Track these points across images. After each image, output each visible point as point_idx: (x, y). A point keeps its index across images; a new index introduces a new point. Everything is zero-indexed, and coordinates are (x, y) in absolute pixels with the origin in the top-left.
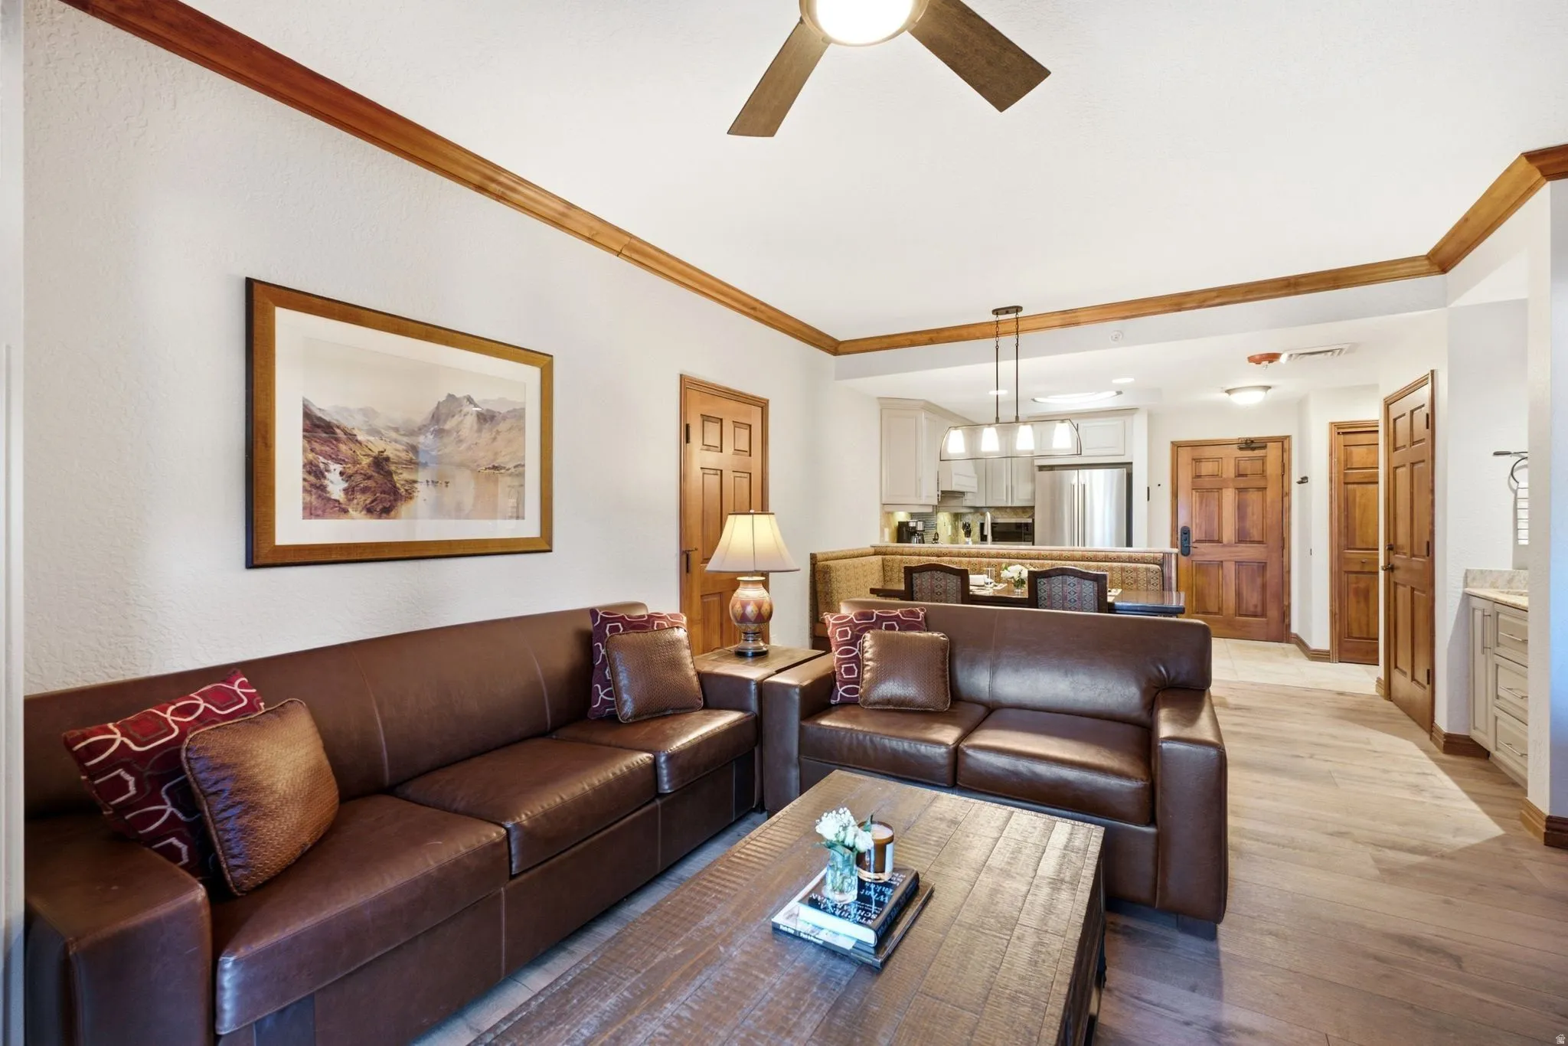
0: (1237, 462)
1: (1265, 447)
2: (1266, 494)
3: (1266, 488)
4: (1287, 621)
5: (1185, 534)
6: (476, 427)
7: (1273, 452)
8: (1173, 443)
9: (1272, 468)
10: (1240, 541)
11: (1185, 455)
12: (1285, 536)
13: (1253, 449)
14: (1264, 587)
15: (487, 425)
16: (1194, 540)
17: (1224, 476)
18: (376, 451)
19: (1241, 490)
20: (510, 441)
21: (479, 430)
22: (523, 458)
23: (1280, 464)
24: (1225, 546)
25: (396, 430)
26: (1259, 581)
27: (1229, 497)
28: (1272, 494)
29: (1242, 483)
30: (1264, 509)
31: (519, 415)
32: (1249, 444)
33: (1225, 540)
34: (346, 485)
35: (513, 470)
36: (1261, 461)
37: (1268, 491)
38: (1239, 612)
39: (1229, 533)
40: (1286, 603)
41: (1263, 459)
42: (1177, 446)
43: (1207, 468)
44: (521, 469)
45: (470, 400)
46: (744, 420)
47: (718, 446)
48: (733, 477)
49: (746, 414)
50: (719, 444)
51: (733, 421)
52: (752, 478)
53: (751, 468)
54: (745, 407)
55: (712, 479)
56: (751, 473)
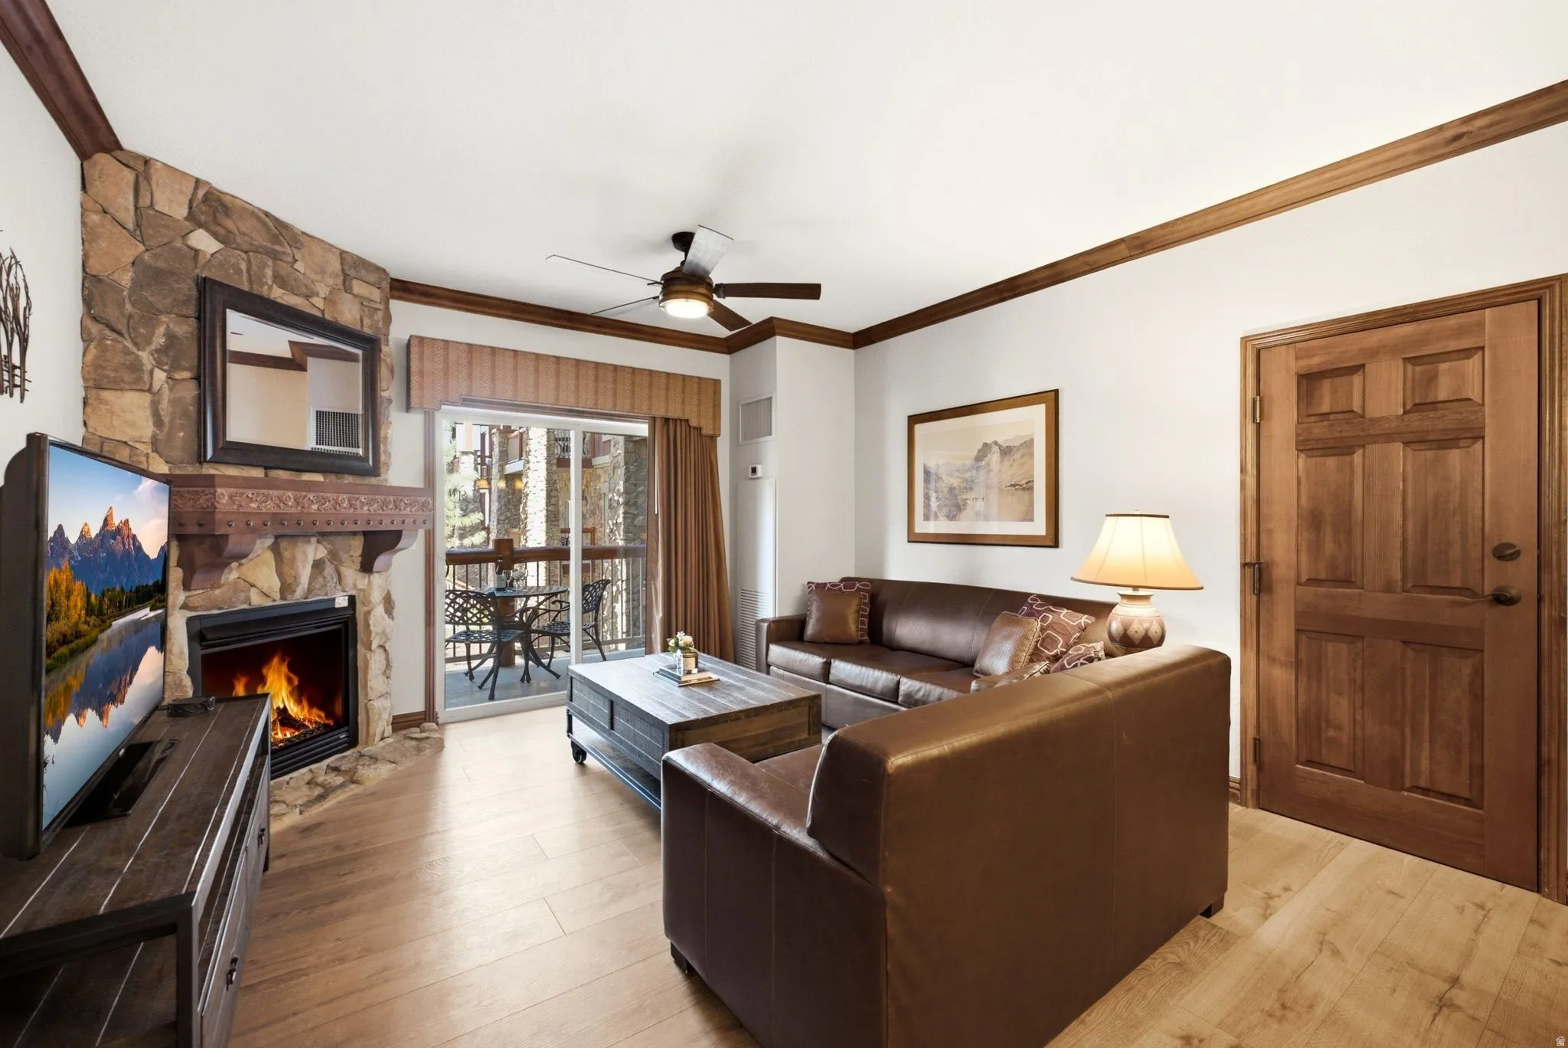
6: (999, 460)
15: (1006, 458)
18: (950, 483)
20: (1023, 465)
21: (1002, 461)
22: (1033, 476)
25: (958, 471)
31: (1029, 444)
34: (938, 503)
35: (1025, 486)
44: (1030, 484)
45: (996, 443)
46: (1453, 345)
47: (1355, 409)
48: (1403, 451)
49: (1460, 332)
50: (1356, 407)
51: (1405, 360)
52: (1486, 446)
53: (1483, 428)
54: (1453, 321)
55: (1331, 462)
56: (1483, 438)
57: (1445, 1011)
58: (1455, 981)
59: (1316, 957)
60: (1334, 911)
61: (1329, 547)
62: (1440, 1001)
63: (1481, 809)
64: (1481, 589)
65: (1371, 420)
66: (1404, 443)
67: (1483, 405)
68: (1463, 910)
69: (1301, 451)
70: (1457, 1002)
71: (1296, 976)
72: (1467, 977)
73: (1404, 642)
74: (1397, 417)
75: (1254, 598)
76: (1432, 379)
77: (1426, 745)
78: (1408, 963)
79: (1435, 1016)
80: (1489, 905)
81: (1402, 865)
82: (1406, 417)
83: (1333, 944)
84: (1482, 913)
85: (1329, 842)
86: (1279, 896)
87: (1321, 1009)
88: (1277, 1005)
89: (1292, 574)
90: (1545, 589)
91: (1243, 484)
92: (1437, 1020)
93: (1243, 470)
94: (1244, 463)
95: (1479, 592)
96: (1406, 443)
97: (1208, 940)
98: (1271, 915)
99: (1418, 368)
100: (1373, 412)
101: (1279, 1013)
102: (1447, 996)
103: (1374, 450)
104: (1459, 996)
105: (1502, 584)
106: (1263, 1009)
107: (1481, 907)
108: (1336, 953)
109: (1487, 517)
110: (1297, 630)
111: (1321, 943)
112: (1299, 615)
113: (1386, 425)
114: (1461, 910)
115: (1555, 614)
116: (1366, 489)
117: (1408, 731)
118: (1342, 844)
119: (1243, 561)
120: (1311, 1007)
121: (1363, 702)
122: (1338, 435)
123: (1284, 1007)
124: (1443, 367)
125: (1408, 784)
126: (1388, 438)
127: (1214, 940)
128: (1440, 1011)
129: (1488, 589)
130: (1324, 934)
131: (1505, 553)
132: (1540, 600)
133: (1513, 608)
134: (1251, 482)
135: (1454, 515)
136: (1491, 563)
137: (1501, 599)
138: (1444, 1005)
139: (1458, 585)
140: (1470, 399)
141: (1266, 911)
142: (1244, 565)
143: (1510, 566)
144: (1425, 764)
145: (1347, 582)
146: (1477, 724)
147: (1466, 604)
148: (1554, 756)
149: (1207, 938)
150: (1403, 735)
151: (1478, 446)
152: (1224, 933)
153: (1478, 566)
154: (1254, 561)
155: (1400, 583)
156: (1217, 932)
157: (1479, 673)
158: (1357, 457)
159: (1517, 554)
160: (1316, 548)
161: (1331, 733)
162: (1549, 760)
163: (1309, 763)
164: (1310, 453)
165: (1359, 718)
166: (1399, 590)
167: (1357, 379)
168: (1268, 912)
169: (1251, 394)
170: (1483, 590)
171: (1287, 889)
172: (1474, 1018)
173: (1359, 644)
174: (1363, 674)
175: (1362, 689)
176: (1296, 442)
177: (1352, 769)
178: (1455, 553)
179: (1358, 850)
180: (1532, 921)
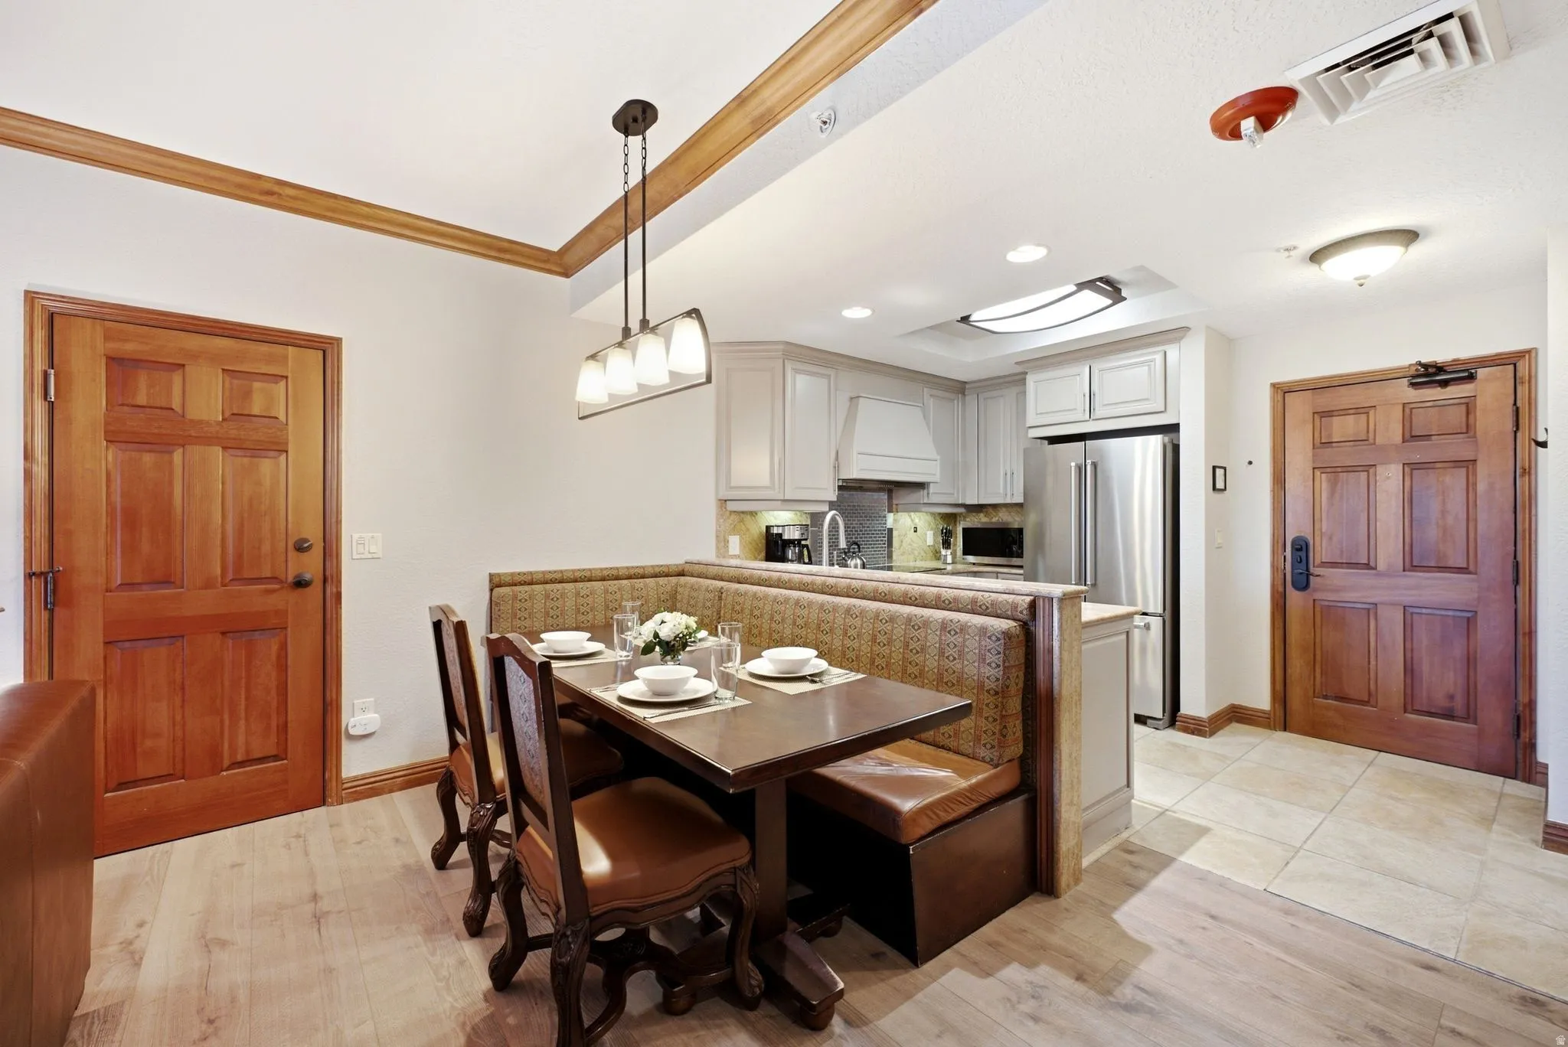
0: (1407, 411)
1: (1471, 377)
2: (1475, 474)
3: (1475, 460)
4: (1525, 735)
5: (1300, 550)
7: (1491, 389)
8: (1275, 386)
9: (1493, 418)
10: (1414, 568)
11: (1299, 407)
12: (1520, 558)
13: (1445, 384)
14: (1470, 661)
16: (1318, 562)
17: (1378, 441)
19: (1412, 468)
23: (1509, 410)
24: (1380, 575)
26: (1458, 650)
27: (1390, 479)
28: (1491, 475)
29: (1419, 453)
30: (1470, 505)
32: (1431, 374)
33: (1382, 565)
36: (1464, 408)
37: (1482, 470)
38: (1409, 704)
39: (1389, 551)
40: (1523, 698)
41: (1469, 405)
42: (1283, 392)
43: (1343, 428)
46: (265, 369)
47: (174, 407)
48: (223, 456)
49: (270, 359)
50: (176, 404)
51: (223, 370)
52: (289, 458)
53: (287, 444)
54: (264, 348)
55: (148, 459)
56: (287, 452)
57: (322, 920)
58: (315, 898)
59: (210, 960)
60: (199, 913)
61: (145, 547)
62: (315, 917)
63: (286, 759)
64: (285, 577)
65: (192, 421)
66: (222, 448)
67: (287, 424)
68: (289, 847)
69: (111, 441)
70: (325, 909)
71: (204, 988)
72: (321, 889)
73: (223, 633)
74: (218, 423)
75: (45, 615)
76: (247, 394)
77: (242, 723)
78: (279, 909)
79: (319, 929)
80: (303, 832)
81: (225, 842)
82: (225, 424)
83: (216, 939)
84: (301, 839)
85: (153, 857)
86: (137, 937)
87: (243, 997)
88: (204, 1026)
89: (101, 580)
90: (328, 573)
91: (28, 476)
92: (321, 931)
93: (28, 455)
94: (29, 447)
95: (284, 580)
96: (225, 448)
97: (89, 1035)
98: (141, 958)
99: (236, 382)
100: (193, 414)
101: (211, 1030)
102: (317, 911)
103: (196, 451)
104: (324, 905)
105: (301, 571)
106: (194, 1041)
107: (298, 836)
108: (223, 944)
109: (290, 518)
110: (106, 643)
111: (207, 946)
112: (107, 627)
113: (206, 429)
114: (288, 846)
115: (334, 590)
116: (187, 488)
117: (226, 717)
118: (167, 852)
119: (28, 571)
120: (234, 1000)
121: (183, 701)
122: (156, 431)
123: (211, 1022)
124: (257, 385)
125: (226, 763)
126: (208, 440)
127: (96, 1029)
128: (319, 924)
129: (290, 579)
130: (203, 937)
131: (301, 547)
132: (325, 580)
133: (307, 590)
134: (40, 471)
135: (265, 515)
136: (292, 554)
137: (300, 584)
138: (319, 918)
139: (269, 575)
140: (277, 418)
141: (133, 959)
142: (29, 576)
143: (305, 556)
144: (241, 739)
145: (167, 582)
146: (283, 689)
147: (273, 591)
148: (334, 696)
149: (86, 1032)
150: (222, 721)
151: (283, 457)
152: (102, 1012)
153: (283, 558)
154: (47, 570)
155: (219, 579)
156: (93, 1018)
157: (283, 647)
158: (177, 456)
159: (309, 548)
160: (130, 549)
161: (149, 743)
162: (331, 701)
163: (121, 786)
164: (123, 446)
165: (178, 718)
166: (219, 585)
167: (177, 378)
168: (137, 957)
169: (39, 365)
170: (286, 578)
171: (141, 925)
172: (340, 912)
173: (179, 644)
174: (183, 673)
175: (183, 688)
176: (105, 432)
177: (172, 772)
178: (266, 548)
179: (185, 849)
180: (331, 826)
